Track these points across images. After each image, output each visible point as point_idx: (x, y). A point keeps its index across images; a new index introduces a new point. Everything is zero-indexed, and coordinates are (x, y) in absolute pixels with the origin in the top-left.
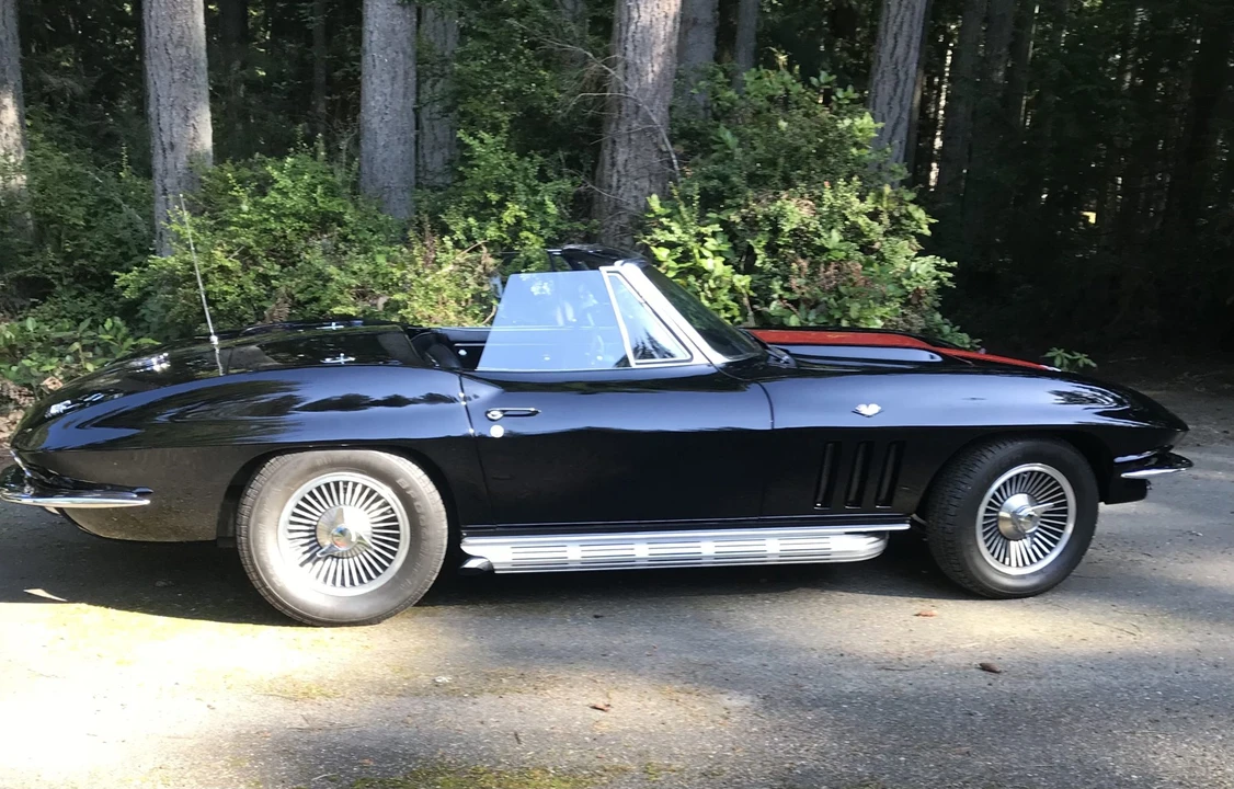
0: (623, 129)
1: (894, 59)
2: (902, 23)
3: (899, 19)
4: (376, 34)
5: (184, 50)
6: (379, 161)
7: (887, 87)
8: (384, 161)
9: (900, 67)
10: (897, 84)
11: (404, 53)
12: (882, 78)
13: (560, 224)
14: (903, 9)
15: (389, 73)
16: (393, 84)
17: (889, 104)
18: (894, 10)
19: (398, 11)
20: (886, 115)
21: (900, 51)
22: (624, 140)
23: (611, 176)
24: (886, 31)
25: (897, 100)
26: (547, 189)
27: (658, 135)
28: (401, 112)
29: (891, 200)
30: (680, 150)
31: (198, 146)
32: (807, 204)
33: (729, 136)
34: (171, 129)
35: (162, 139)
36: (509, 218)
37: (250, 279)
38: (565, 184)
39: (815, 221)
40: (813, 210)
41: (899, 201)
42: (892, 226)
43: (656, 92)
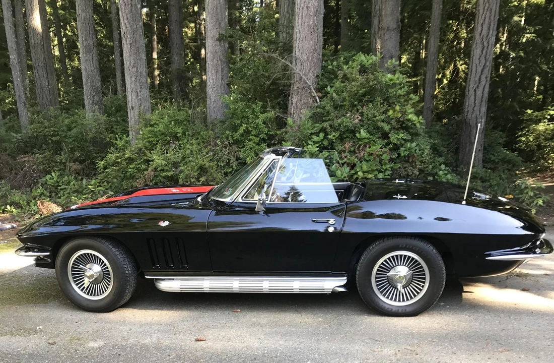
0: (295, 88)
1: (481, 36)
2: (485, 18)
3: (483, 16)
4: (209, 54)
5: (136, 68)
7: (478, 50)
8: (214, 107)
9: (484, 40)
10: (483, 49)
11: (221, 61)
12: (476, 46)
14: (485, 11)
15: (215, 70)
16: (216, 75)
17: (479, 59)
18: (481, 12)
19: (218, 43)
20: (478, 65)
21: (484, 32)
22: (296, 93)
23: (291, 109)
24: (478, 23)
25: (483, 57)
26: (262, 117)
27: (310, 89)
28: (221, 86)
29: (400, 113)
30: (320, 95)
31: (142, 107)
32: (358, 118)
33: (329, 88)
34: (132, 101)
35: (129, 106)
36: (241, 131)
37: (141, 162)
38: (271, 114)
39: (359, 125)
40: (360, 120)
41: (404, 113)
42: (401, 125)
43: (309, 70)
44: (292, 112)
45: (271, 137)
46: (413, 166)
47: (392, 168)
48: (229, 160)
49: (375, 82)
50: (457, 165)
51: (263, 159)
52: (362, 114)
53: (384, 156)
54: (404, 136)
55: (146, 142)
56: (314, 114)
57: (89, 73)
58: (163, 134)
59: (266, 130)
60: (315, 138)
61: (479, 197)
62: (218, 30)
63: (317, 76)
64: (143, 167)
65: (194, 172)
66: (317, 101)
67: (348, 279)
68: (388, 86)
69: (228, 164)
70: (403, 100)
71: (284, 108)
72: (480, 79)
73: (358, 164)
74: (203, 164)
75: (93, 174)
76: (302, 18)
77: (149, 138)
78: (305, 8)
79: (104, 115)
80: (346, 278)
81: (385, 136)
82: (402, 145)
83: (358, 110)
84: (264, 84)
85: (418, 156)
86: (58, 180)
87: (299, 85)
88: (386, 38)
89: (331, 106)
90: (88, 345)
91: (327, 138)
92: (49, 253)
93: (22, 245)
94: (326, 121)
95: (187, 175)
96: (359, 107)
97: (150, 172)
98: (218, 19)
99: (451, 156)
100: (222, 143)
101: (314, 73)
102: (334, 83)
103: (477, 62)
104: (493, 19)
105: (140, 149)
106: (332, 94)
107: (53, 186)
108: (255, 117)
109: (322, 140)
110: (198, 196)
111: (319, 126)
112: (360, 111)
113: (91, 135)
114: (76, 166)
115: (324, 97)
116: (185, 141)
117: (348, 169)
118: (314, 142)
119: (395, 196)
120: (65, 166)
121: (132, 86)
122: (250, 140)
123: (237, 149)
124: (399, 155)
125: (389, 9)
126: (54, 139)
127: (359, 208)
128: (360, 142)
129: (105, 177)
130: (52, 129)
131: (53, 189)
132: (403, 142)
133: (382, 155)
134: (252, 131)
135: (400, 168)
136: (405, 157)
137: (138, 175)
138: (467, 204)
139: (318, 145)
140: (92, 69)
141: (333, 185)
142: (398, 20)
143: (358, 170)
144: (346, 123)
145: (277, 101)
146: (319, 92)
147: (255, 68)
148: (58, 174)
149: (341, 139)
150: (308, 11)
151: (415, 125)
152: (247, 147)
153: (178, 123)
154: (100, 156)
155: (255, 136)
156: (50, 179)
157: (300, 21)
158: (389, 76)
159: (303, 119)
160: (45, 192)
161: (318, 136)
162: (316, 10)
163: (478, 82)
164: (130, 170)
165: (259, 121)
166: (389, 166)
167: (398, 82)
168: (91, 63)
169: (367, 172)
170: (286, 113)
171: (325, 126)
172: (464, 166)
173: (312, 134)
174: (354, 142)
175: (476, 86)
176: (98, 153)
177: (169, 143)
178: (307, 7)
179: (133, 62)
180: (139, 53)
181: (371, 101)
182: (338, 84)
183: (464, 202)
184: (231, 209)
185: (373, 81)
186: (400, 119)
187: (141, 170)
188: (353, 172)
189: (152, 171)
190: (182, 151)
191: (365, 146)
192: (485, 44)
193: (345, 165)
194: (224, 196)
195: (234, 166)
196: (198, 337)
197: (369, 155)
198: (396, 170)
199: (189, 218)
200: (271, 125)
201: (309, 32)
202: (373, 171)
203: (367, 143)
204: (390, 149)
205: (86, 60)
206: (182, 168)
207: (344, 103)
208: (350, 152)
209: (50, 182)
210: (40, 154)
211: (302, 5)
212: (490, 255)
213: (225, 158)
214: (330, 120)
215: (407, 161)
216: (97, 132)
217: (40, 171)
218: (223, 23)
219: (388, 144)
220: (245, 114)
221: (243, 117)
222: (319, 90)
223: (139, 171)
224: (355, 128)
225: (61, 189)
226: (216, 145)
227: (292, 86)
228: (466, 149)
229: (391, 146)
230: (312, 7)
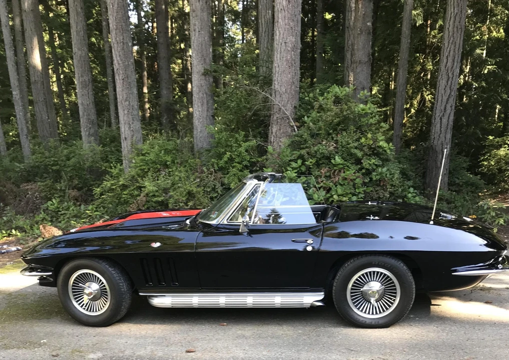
0: (275, 118)
1: (447, 68)
2: (450, 51)
3: (449, 49)
4: (195, 88)
5: (128, 102)
6: (198, 138)
7: (444, 81)
8: (201, 137)
9: (449, 72)
10: (448, 79)
11: (206, 94)
12: (442, 77)
13: (252, 159)
14: (450, 44)
15: (200, 102)
16: (202, 107)
17: (445, 89)
18: (446, 45)
19: (203, 77)
20: (443, 95)
21: (449, 64)
22: (275, 123)
23: (271, 138)
24: (443, 56)
25: (448, 87)
26: (245, 145)
27: (288, 119)
28: (206, 117)
29: (371, 141)
30: (298, 124)
31: (134, 138)
32: (333, 145)
33: (306, 117)
34: (125, 132)
35: (123, 136)
36: (225, 158)
37: (134, 189)
38: (253, 143)
39: (334, 152)
40: (335, 147)
41: (375, 140)
42: (373, 151)
43: (288, 101)
44: (272, 141)
45: (253, 164)
46: (384, 190)
47: (364, 191)
48: (215, 186)
49: (348, 112)
50: (424, 188)
51: (246, 184)
52: (336, 142)
53: (358, 180)
54: (376, 162)
55: (138, 170)
56: (292, 142)
57: (85, 107)
58: (154, 162)
59: (248, 158)
60: (294, 165)
61: (446, 217)
62: (203, 65)
63: (295, 107)
64: (136, 193)
65: (183, 197)
66: (295, 130)
67: (325, 294)
68: (360, 116)
69: (214, 189)
70: (374, 128)
71: (265, 137)
72: (445, 109)
73: (334, 188)
74: (191, 189)
75: (90, 200)
76: (281, 53)
77: (141, 166)
78: (283, 44)
79: (99, 146)
80: (323, 293)
81: (358, 161)
82: (374, 170)
83: (333, 138)
84: (246, 115)
85: (388, 180)
86: (59, 206)
87: (278, 116)
88: (358, 71)
89: (308, 134)
90: (88, 357)
91: (305, 165)
92: (51, 273)
93: (27, 266)
94: (303, 148)
95: (176, 200)
96: (334, 136)
97: (142, 198)
98: (203, 56)
99: (419, 180)
100: (208, 170)
101: (292, 105)
102: (310, 114)
103: (443, 92)
104: (457, 52)
105: (133, 177)
106: (309, 123)
107: (54, 211)
108: (238, 145)
109: (300, 166)
110: (187, 219)
111: (297, 153)
112: (335, 139)
113: (88, 164)
114: (74, 193)
115: (301, 126)
116: (174, 168)
117: (324, 193)
118: (292, 168)
119: (368, 217)
120: (65, 193)
121: (125, 118)
122: (233, 167)
123: (222, 176)
124: (371, 179)
125: (361, 44)
126: (54, 168)
127: (335, 228)
128: (335, 168)
129: (101, 203)
130: (52, 159)
131: (54, 214)
132: (375, 167)
133: (355, 180)
134: (235, 158)
135: (372, 191)
136: (376, 181)
137: (131, 200)
138: (435, 224)
139: (296, 171)
140: (88, 103)
141: (311, 207)
142: (369, 54)
143: (333, 194)
144: (322, 150)
145: (258, 131)
146: (297, 122)
147: (238, 100)
148: (58, 200)
149: (318, 165)
150: (286, 46)
151: (385, 151)
152: (231, 173)
153: (167, 152)
154: (96, 184)
155: (238, 163)
156: (51, 205)
157: (278, 56)
158: (362, 106)
159: (283, 147)
160: (47, 217)
161: (296, 163)
162: (293, 45)
163: (443, 110)
164: (124, 196)
165: (242, 149)
166: (361, 189)
167: (369, 111)
168: (87, 97)
169: (342, 195)
170: (267, 142)
171: (302, 153)
172: (431, 188)
173: (290, 161)
174: (329, 168)
175: (442, 114)
176: (95, 181)
177: (159, 170)
178: (285, 43)
179: (125, 96)
180: (131, 88)
181: (345, 130)
182: (314, 114)
183: (432, 222)
184: (218, 230)
185: (346, 111)
186: (372, 146)
187: (134, 196)
188: (328, 195)
189: (144, 197)
190: (171, 177)
191: (340, 171)
192: (450, 75)
193: (322, 189)
194: (211, 219)
195: (219, 191)
196: (188, 349)
197: (343, 180)
198: (368, 193)
199: (179, 239)
200: (253, 153)
201: (287, 66)
202: (347, 194)
203: (341, 168)
204: (363, 174)
205: (83, 95)
206: (172, 194)
207: (320, 132)
208: (326, 177)
209: (51, 208)
210: (42, 182)
211: (281, 41)
212: (455, 271)
213: (211, 184)
214: (307, 147)
215: (378, 185)
216: (93, 162)
217: (42, 198)
218: (207, 59)
219: (361, 169)
220: (229, 143)
221: (227, 146)
222: (296, 120)
223: (132, 196)
224: (330, 155)
225: (61, 214)
226: (203, 172)
227: (272, 117)
228: (432, 173)
229: (364, 171)
230: (290, 43)
